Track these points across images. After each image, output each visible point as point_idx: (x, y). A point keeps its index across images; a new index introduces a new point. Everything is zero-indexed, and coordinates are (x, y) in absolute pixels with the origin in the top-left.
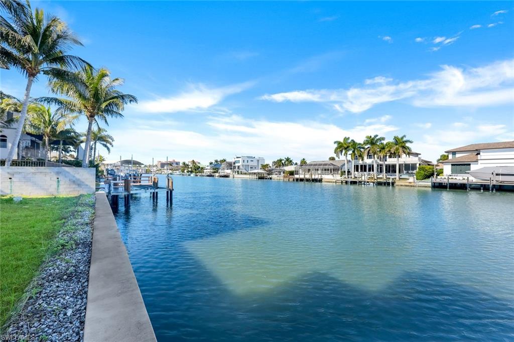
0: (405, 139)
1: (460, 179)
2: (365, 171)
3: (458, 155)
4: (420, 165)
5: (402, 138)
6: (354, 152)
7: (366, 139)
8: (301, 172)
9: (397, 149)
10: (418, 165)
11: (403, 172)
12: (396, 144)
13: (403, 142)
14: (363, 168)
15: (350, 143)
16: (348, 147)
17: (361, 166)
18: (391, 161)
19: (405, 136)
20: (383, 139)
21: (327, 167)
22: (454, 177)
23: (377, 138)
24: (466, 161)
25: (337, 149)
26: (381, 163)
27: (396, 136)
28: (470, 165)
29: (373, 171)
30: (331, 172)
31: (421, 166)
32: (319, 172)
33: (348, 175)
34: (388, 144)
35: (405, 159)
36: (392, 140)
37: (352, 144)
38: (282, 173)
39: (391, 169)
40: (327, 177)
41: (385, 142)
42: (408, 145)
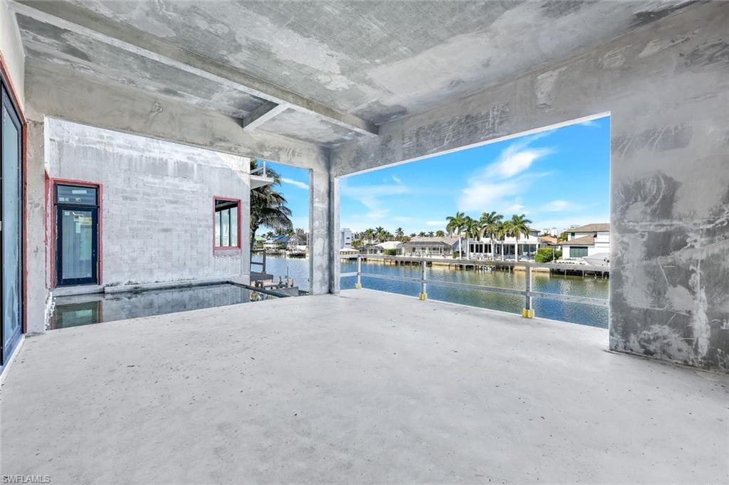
0: (524, 219)
1: (578, 263)
2: (481, 252)
3: (577, 236)
4: (539, 245)
5: (521, 217)
6: (469, 230)
7: (482, 216)
8: (403, 251)
9: (516, 230)
10: (537, 246)
11: (522, 254)
12: (515, 224)
13: (522, 222)
14: (479, 249)
15: (464, 220)
16: (462, 224)
17: (477, 246)
18: (509, 241)
19: (523, 216)
20: (501, 217)
21: (437, 246)
22: (572, 262)
23: (495, 215)
24: (583, 243)
25: (449, 225)
26: (498, 242)
27: (515, 214)
28: (587, 248)
29: (490, 252)
30: (441, 252)
31: (541, 248)
32: (427, 251)
33: (462, 256)
34: (506, 223)
35: (523, 240)
36: (510, 219)
37: (466, 221)
38: (378, 252)
39: (510, 250)
40: (436, 257)
41: (503, 221)
42: (527, 225)
